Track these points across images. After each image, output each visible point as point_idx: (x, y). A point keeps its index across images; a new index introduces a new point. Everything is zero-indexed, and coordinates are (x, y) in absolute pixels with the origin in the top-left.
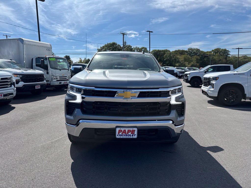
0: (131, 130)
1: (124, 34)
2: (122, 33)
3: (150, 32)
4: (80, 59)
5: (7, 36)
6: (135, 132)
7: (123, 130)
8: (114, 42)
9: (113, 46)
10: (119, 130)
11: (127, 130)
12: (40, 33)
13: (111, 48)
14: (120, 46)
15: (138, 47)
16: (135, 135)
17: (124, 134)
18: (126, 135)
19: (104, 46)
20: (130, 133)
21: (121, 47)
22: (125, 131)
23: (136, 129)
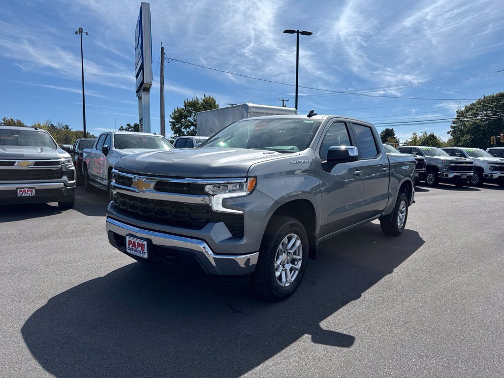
0: (141, 243)
4: (414, 134)
5: (283, 100)
6: (144, 248)
7: (132, 241)
10: (129, 241)
11: (136, 241)
12: (298, 87)
16: (145, 253)
17: (134, 248)
18: (136, 251)
19: (475, 103)
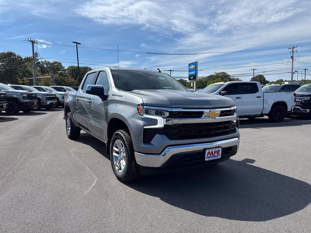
0: (217, 150)
1: (33, 42)
2: (31, 41)
3: (77, 43)
6: (219, 152)
7: (211, 151)
8: (10, 51)
9: (10, 57)
10: (208, 152)
11: (214, 150)
13: (5, 60)
14: (20, 57)
15: (49, 61)
16: (219, 155)
17: (211, 155)
18: (213, 157)
20: (216, 154)
21: (22, 60)
22: (212, 152)
23: (220, 149)
